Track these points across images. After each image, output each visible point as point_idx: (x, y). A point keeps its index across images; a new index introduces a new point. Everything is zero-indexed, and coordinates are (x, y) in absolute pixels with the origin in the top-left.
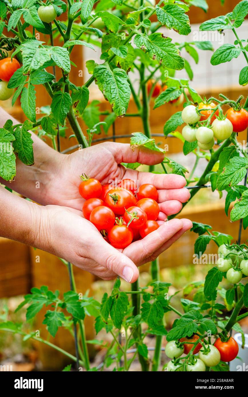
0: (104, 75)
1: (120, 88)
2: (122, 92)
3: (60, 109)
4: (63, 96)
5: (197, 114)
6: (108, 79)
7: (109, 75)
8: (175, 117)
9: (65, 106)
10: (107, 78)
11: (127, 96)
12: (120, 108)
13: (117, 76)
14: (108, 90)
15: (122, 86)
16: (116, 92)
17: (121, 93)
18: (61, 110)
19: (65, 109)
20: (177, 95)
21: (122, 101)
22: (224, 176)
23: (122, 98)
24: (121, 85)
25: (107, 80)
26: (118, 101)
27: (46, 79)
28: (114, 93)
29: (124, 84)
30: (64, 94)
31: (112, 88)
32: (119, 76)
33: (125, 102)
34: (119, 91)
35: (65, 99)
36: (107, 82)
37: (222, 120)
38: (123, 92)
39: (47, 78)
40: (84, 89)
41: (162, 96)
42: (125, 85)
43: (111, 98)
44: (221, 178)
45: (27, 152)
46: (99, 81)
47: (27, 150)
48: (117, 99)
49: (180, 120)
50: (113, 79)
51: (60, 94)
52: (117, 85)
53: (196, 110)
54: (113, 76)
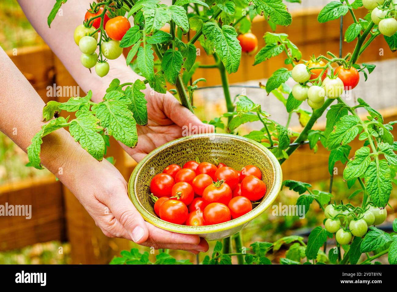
0: (213, 32)
1: (231, 45)
2: (233, 49)
3: (172, 68)
4: (173, 54)
5: (308, 73)
6: (218, 36)
7: (218, 32)
9: (177, 64)
10: (217, 35)
11: (238, 53)
12: (232, 66)
13: (226, 33)
14: (219, 48)
15: (232, 43)
16: (227, 50)
17: (232, 50)
18: (173, 68)
19: (176, 67)
20: (278, 51)
21: (234, 58)
22: (335, 135)
23: (233, 55)
24: (232, 42)
25: (217, 38)
26: (230, 58)
27: (162, 38)
28: (225, 50)
29: (234, 41)
30: (174, 52)
31: (222, 45)
32: (229, 33)
33: (237, 59)
34: (230, 48)
35: (176, 57)
36: (217, 39)
37: (333, 79)
38: (234, 49)
39: (164, 37)
40: (191, 46)
41: (263, 52)
42: (235, 42)
43: (222, 55)
44: (332, 137)
46: (209, 38)
47: (141, 111)
48: (228, 56)
50: (222, 35)
51: (170, 53)
52: (227, 42)
53: (307, 68)
54: (223, 33)
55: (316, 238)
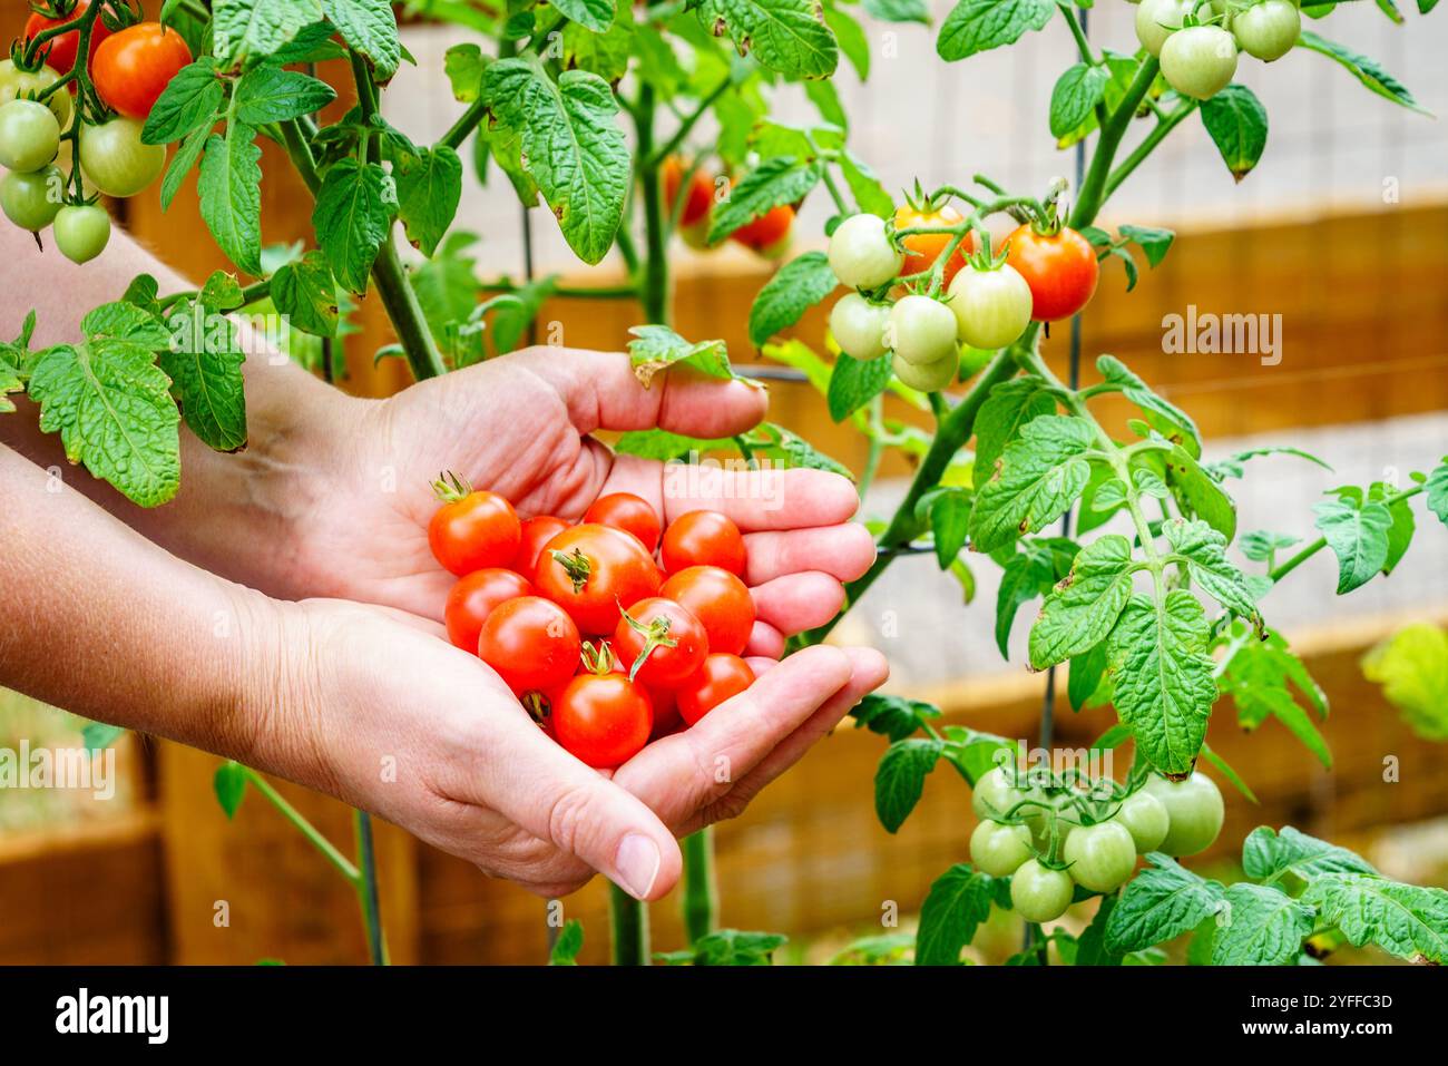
0: (522, 96)
1: (589, 146)
2: (596, 162)
3: (352, 228)
4: (361, 176)
5: (891, 249)
6: (539, 112)
7: (541, 96)
8: (795, 272)
9: (372, 215)
10: (537, 107)
11: (615, 177)
12: (588, 225)
13: (573, 100)
14: (542, 155)
15: (596, 137)
16: (573, 163)
17: (592, 164)
18: (356, 231)
19: (370, 226)
20: (800, 186)
21: (597, 195)
22: (999, 493)
23: (595, 185)
24: (593, 135)
25: (536, 117)
26: (583, 195)
27: (299, 100)
28: (565, 163)
29: (602, 131)
30: (365, 172)
31: (554, 145)
32: (585, 100)
33: (611, 200)
34: (584, 158)
35: (368, 189)
36: (536, 121)
37: (988, 270)
38: (600, 160)
39: (305, 98)
40: (442, 155)
41: (742, 191)
42: (605, 135)
43: (552, 180)
44: (989, 502)
45: (218, 397)
46: (505, 119)
47: (221, 392)
48: (575, 188)
49: (815, 281)
50: (559, 111)
51: (348, 171)
52: (574, 135)
53: (887, 231)
54: (560, 101)
55: (947, 912)
